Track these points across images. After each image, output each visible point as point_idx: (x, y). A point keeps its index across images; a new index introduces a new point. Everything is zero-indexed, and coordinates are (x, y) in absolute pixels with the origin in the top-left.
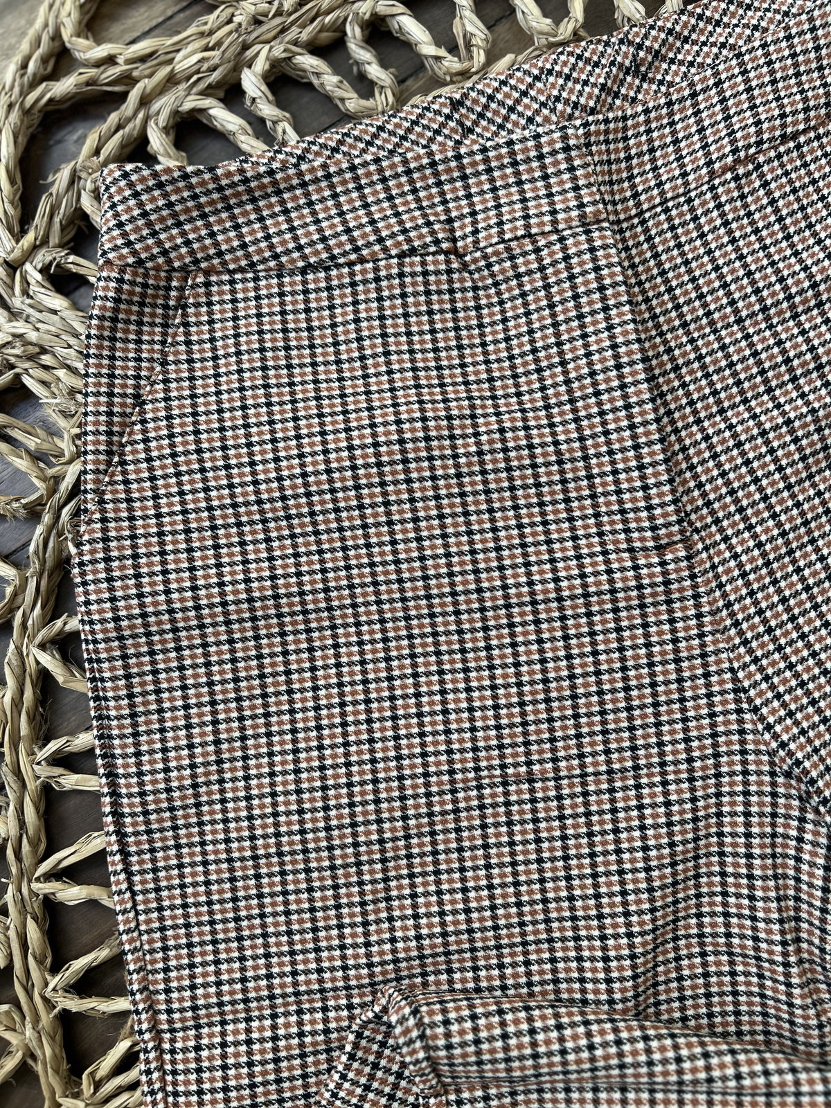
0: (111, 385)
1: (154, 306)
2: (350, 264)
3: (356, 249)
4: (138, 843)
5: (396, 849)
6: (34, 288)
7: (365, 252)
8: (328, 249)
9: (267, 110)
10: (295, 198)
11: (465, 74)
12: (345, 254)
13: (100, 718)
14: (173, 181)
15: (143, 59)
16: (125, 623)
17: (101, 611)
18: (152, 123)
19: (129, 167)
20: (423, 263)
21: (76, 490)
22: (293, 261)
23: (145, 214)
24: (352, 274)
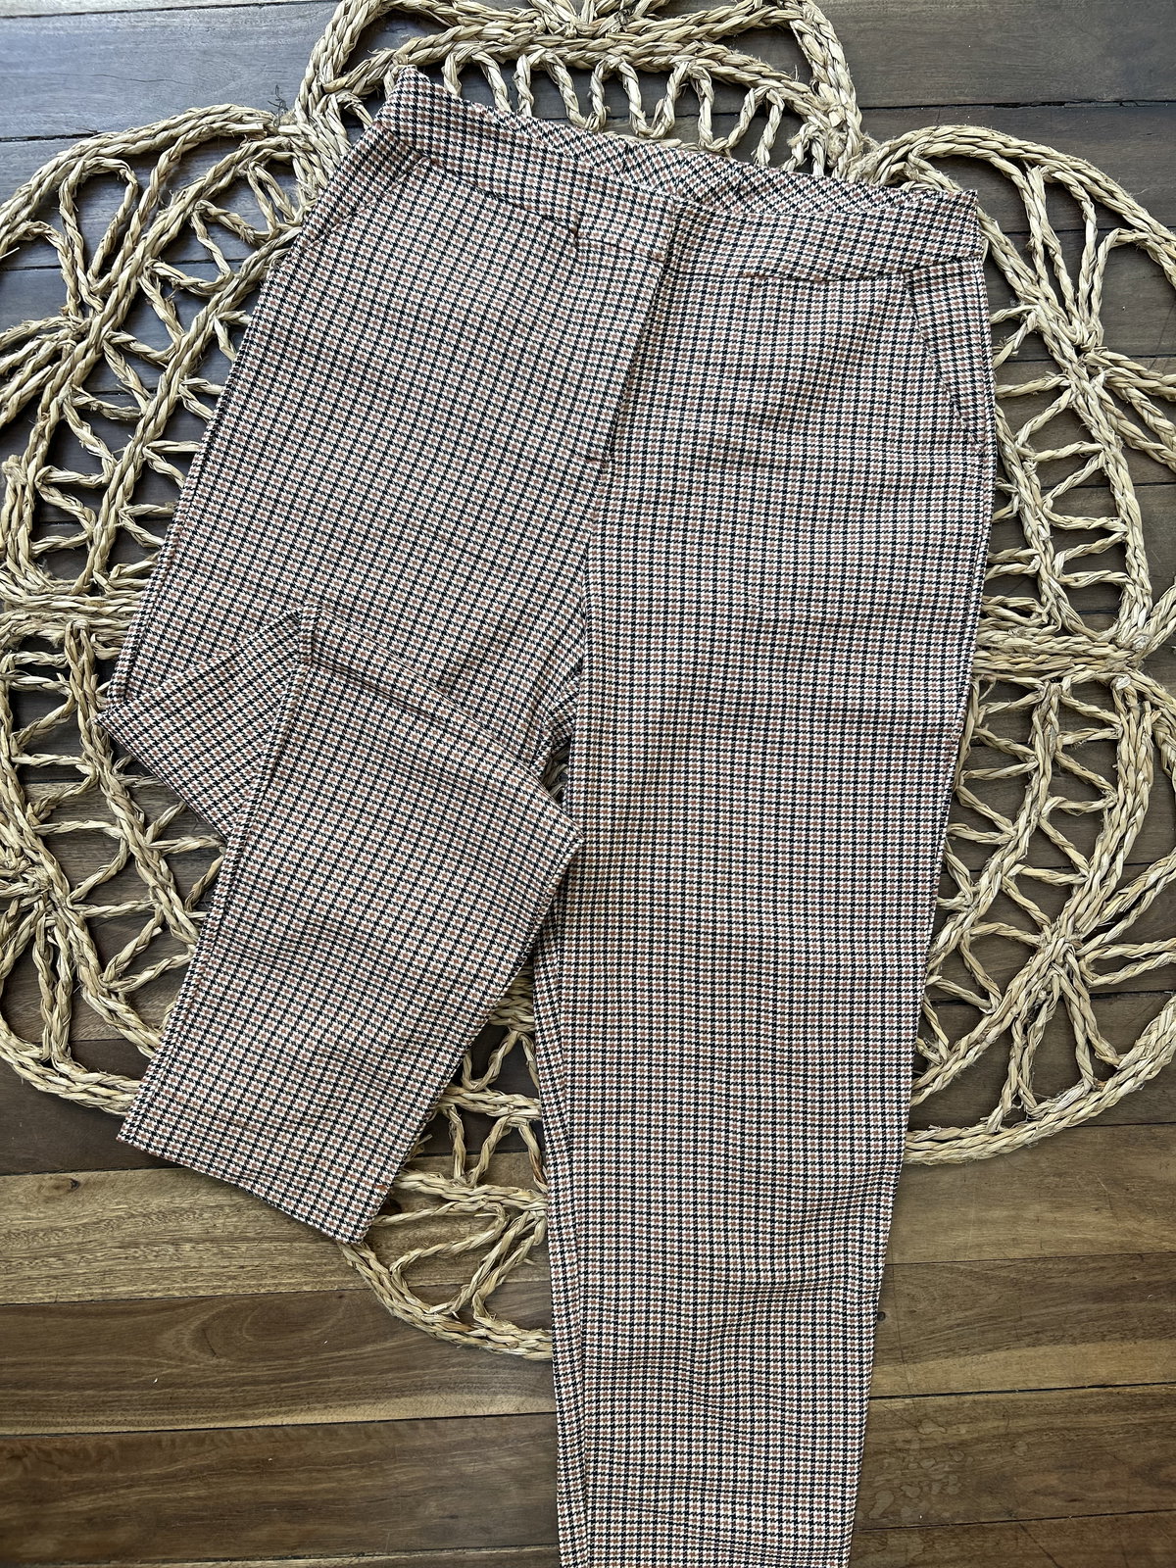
0: (343, 194)
1: (392, 163)
2: (514, 205)
3: (522, 199)
4: (217, 456)
5: (356, 540)
6: (329, 111)
7: (526, 203)
8: (507, 189)
9: (523, 88)
10: (504, 149)
11: (646, 136)
12: (514, 198)
13: (234, 375)
14: (441, 98)
15: (469, 13)
16: (278, 329)
17: (268, 315)
18: (452, 55)
19: (421, 76)
20: (554, 229)
21: (289, 243)
22: (484, 185)
23: (415, 107)
24: (512, 212)
